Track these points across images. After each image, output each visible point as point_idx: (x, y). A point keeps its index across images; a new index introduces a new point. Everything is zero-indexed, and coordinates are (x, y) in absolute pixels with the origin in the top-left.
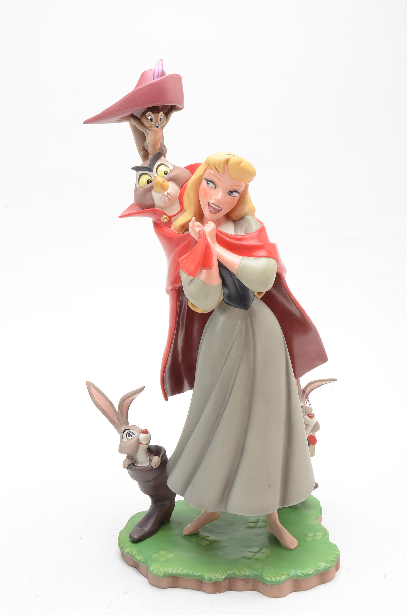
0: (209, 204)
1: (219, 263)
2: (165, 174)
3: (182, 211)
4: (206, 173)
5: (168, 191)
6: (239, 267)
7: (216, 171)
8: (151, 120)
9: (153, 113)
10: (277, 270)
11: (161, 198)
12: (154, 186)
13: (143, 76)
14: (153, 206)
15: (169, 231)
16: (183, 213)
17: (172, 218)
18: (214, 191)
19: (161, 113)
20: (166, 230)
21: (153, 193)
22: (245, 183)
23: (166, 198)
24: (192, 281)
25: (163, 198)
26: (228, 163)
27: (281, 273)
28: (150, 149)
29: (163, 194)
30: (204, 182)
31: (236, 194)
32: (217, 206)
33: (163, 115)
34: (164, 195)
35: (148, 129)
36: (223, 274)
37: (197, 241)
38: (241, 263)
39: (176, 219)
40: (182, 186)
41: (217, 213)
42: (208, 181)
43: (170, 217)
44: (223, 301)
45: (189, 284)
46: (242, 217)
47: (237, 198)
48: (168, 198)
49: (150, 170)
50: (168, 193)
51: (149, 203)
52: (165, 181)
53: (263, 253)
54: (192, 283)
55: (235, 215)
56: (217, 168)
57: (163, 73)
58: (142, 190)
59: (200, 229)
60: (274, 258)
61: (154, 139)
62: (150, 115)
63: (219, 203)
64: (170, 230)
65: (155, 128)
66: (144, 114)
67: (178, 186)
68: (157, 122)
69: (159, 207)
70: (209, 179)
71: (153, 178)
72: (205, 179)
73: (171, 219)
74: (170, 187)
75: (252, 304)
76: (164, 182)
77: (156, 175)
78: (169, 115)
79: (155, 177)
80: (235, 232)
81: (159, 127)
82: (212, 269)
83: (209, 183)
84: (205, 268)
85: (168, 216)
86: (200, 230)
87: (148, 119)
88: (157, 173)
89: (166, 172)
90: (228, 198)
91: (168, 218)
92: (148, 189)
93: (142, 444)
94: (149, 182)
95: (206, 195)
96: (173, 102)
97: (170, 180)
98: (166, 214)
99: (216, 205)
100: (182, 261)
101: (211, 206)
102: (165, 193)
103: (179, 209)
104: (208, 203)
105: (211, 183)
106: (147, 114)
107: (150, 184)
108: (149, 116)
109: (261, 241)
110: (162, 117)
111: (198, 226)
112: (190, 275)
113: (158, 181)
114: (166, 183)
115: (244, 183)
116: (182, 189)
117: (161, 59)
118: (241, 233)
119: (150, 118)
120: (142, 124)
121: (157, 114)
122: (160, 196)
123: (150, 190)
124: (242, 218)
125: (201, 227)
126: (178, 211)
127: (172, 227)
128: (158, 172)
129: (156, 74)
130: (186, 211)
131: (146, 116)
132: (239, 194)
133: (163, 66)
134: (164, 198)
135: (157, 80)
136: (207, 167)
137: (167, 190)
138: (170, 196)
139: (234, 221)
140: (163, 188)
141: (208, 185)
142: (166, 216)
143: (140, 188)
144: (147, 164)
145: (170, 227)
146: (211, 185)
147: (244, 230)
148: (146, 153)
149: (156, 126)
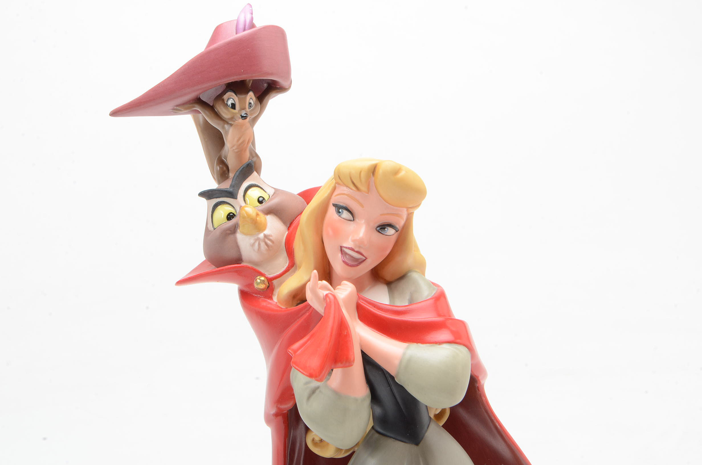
0: (341, 250)
1: (364, 355)
2: (260, 202)
3: (293, 268)
4: (336, 193)
5: (267, 232)
6: (401, 362)
7: (354, 188)
8: (233, 106)
9: (236, 95)
10: (471, 371)
11: (253, 245)
12: (240, 223)
13: (217, 31)
14: (239, 260)
15: (269, 306)
16: (294, 272)
17: (275, 282)
18: (352, 226)
19: (251, 94)
20: (264, 304)
21: (239, 236)
22: (407, 210)
23: (263, 244)
24: (314, 391)
25: (257, 244)
26: (376, 173)
27: (478, 377)
28: (231, 162)
29: (256, 238)
30: (332, 210)
31: (390, 231)
32: (358, 252)
33: (254, 98)
34: (258, 239)
35: (228, 123)
36: (372, 377)
37: (323, 316)
38: (404, 354)
39: (281, 284)
40: (291, 224)
41: (357, 265)
42: (339, 208)
43: (270, 280)
44: (373, 431)
45: (309, 397)
46: (402, 274)
47: (393, 239)
48: (266, 244)
49: (232, 195)
50: (265, 236)
51: (231, 254)
52: (260, 213)
53: (444, 335)
54: (315, 395)
55: (389, 273)
56: (355, 182)
57: (252, 26)
58: (218, 232)
59: (327, 292)
60: (465, 345)
61: (238, 140)
62: (231, 98)
63: (360, 247)
64: (270, 303)
65: (241, 120)
66: (219, 97)
67: (284, 222)
68: (243, 109)
69: (250, 262)
70: (341, 204)
71: (238, 209)
72: (335, 205)
73: (272, 283)
74: (269, 225)
75: (426, 434)
76: (257, 215)
77: (243, 204)
78: (265, 101)
79: (241, 207)
80: (390, 300)
81: (248, 119)
82: (352, 365)
83: (340, 211)
84: (339, 364)
85: (266, 278)
86: (327, 295)
87: (227, 104)
88: (245, 200)
89: (261, 199)
90: (376, 237)
91: (266, 281)
92: (229, 229)
94: (230, 217)
95: (336, 232)
96: (272, 74)
97: (269, 212)
98: (262, 275)
99: (356, 250)
100: (295, 351)
101: (346, 254)
102: (261, 236)
103: (287, 265)
104: (341, 247)
105: (345, 212)
106: (225, 97)
107: (233, 221)
108: (228, 99)
109: (439, 315)
110: (251, 101)
111: (324, 288)
112: (311, 376)
113: (246, 212)
114: (262, 217)
115: (405, 209)
116: (291, 229)
117: (249, 4)
118: (401, 302)
119: (230, 102)
120: (218, 116)
121: (243, 96)
122: (252, 241)
123: (233, 230)
124: (402, 277)
125: (329, 290)
126: (284, 269)
127: (275, 299)
128: (247, 198)
129: (241, 26)
130: (300, 267)
131: (223, 100)
132: (397, 231)
133: (252, 14)
134: (259, 244)
135: (241, 34)
136: (336, 183)
137: (264, 230)
138: (270, 240)
139: (389, 284)
140: (258, 227)
141: (340, 216)
142: (263, 278)
143: (215, 229)
144: (226, 185)
145: (271, 298)
146: (345, 214)
147: (408, 297)
148: (225, 168)
149: (242, 117)
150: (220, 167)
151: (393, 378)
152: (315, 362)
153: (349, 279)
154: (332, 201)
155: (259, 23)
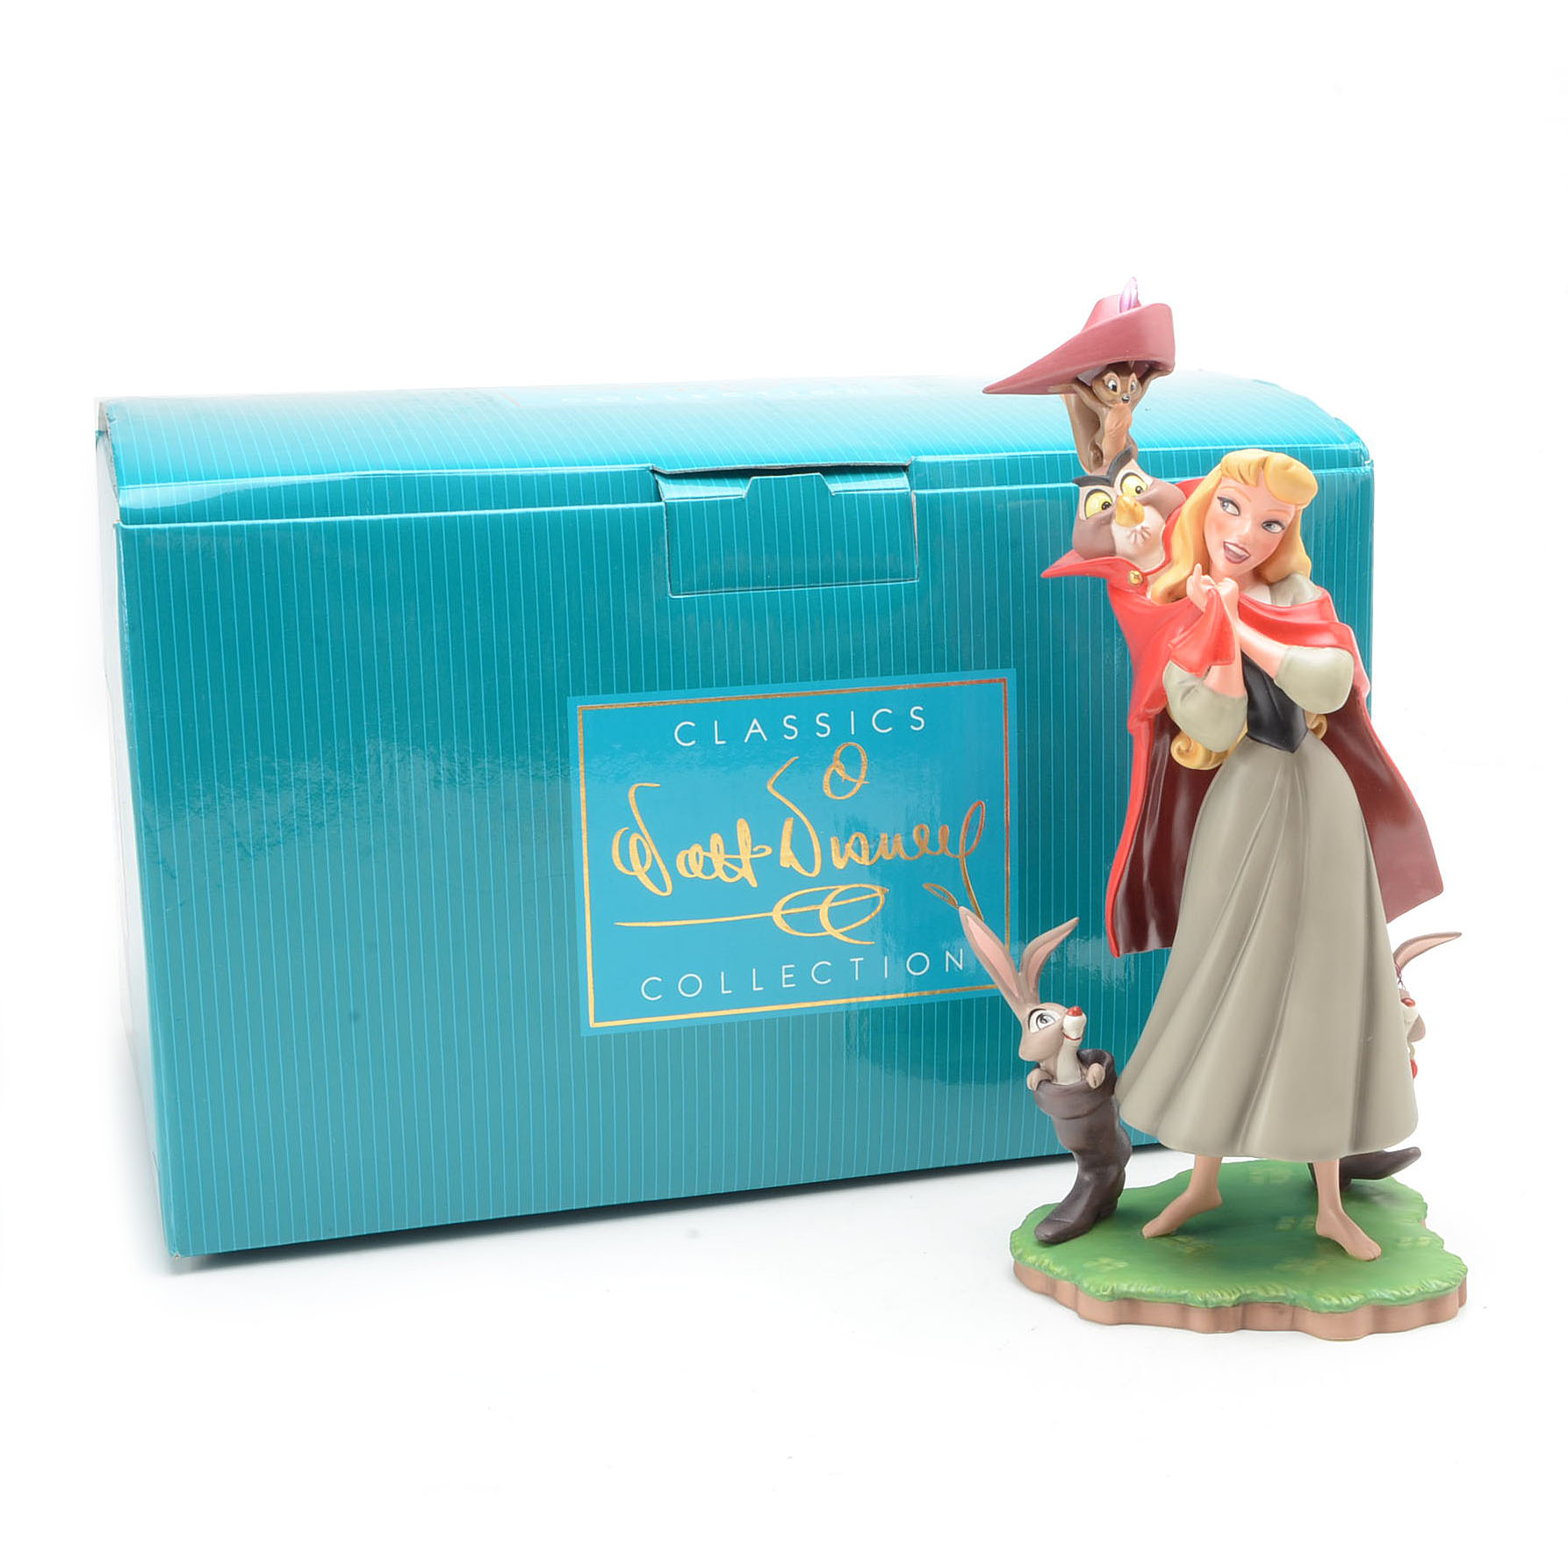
0: (1225, 547)
1: (1244, 657)
2: (1138, 492)
3: (1170, 564)
4: (1222, 485)
5: (1144, 524)
6: (1282, 662)
7: (1242, 482)
8: (1115, 388)
9: (1118, 375)
10: (1354, 681)
11: (1129, 537)
12: (1116, 512)
13: (1099, 307)
14: (1113, 552)
15: (1143, 602)
16: (1170, 568)
17: (1149, 577)
18: (1237, 521)
19: (1134, 375)
20: (1137, 600)
21: (1114, 527)
22: (1296, 507)
23: (1139, 537)
24: (1188, 691)
25: (1133, 536)
26: (1266, 467)
27: (1359, 688)
28: (1106, 447)
29: (1133, 529)
30: (1216, 503)
31: (1277, 528)
32: (1242, 548)
33: (1136, 380)
34: (1135, 531)
35: (1106, 406)
36: (1248, 678)
37: (1202, 613)
38: (1286, 655)
39: (1155, 580)
40: (1169, 516)
41: (1240, 563)
42: (1223, 501)
43: (1145, 575)
44: (1247, 738)
45: (1183, 696)
46: (1286, 574)
47: (1280, 536)
48: (1143, 536)
49: (1110, 483)
50: (1142, 528)
51: (1105, 546)
52: (1138, 503)
53: (1327, 639)
54: (1189, 695)
55: (1270, 574)
56: (1243, 474)
57: (1137, 304)
58: (1091, 523)
59: (1210, 587)
60: (1349, 651)
61: (1116, 426)
62: (1112, 379)
63: (1245, 544)
64: (1143, 600)
65: (1122, 404)
66: (1099, 377)
67: (1163, 517)
68: (1126, 392)
69: (1124, 555)
70: (1227, 497)
71: (1114, 499)
72: (1219, 498)
73: (1146, 579)
74: (1146, 516)
75: (1304, 741)
76: (1136, 505)
77: (1120, 494)
78: (1146, 383)
79: (1118, 496)
80: (1272, 599)
81: (1129, 402)
82: (1231, 663)
83: (1226, 504)
84: (1219, 662)
85: (1141, 572)
86: (1209, 590)
87: (1107, 386)
88: (1122, 489)
89: (1139, 489)
90: (1262, 534)
91: (1140, 577)
92: (1102, 519)
93: (1068, 1037)
94: (1106, 506)
95: (1220, 527)
96: (1156, 356)
97: (1147, 502)
98: (1137, 569)
99: (1241, 546)
100: (1175, 646)
101: (1229, 550)
102: (1138, 528)
103: (1164, 559)
104: (1225, 543)
105: (1230, 505)
106: (1106, 378)
107: (1109, 510)
108: (1110, 380)
109: (1323, 619)
110: (1133, 384)
111: (1208, 583)
112: (1191, 670)
113: (1124, 502)
114: (1140, 508)
115: (1294, 506)
116: (1169, 523)
117: (1134, 278)
118: (1284, 604)
119: (1110, 385)
120: (1095, 397)
121: (1125, 378)
122: (1128, 533)
123: (1108, 521)
124: (1285, 578)
125: (1212, 585)
126: (1160, 564)
127: (1149, 595)
128: (1123, 488)
129: (1126, 302)
130: (1177, 563)
131: (1103, 381)
132: (1283, 529)
133: (1137, 288)
134: (1136, 536)
135: (1125, 313)
136: (1223, 475)
137: (1142, 521)
138: (1147, 532)
139: (1270, 585)
140: (1135, 518)
141: (1225, 510)
142: (1137, 573)
143: (1087, 518)
144: (1101, 472)
145: (1144, 595)
146: (1231, 508)
147: (1290, 599)
148: (1099, 454)
149: (1124, 400)
150: (1094, 454)
151: (1271, 680)
152: (1194, 656)
153: (1230, 577)
154: (1218, 494)
155: (1145, 302)
